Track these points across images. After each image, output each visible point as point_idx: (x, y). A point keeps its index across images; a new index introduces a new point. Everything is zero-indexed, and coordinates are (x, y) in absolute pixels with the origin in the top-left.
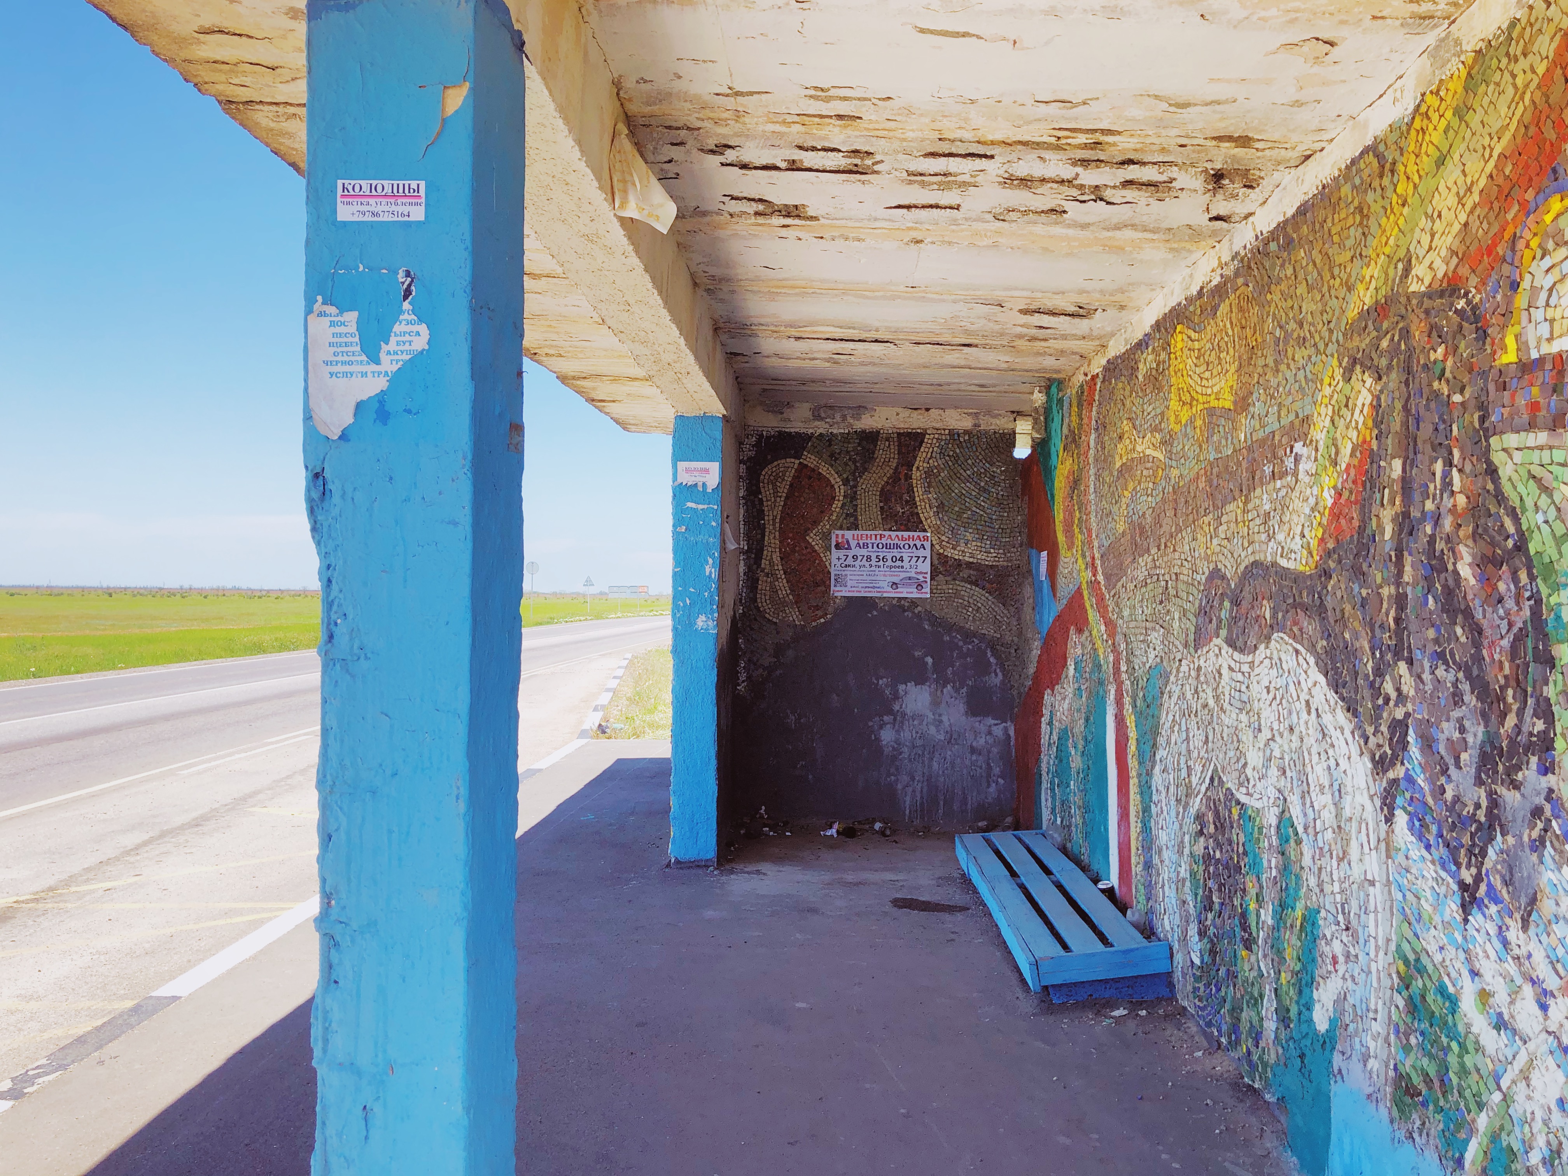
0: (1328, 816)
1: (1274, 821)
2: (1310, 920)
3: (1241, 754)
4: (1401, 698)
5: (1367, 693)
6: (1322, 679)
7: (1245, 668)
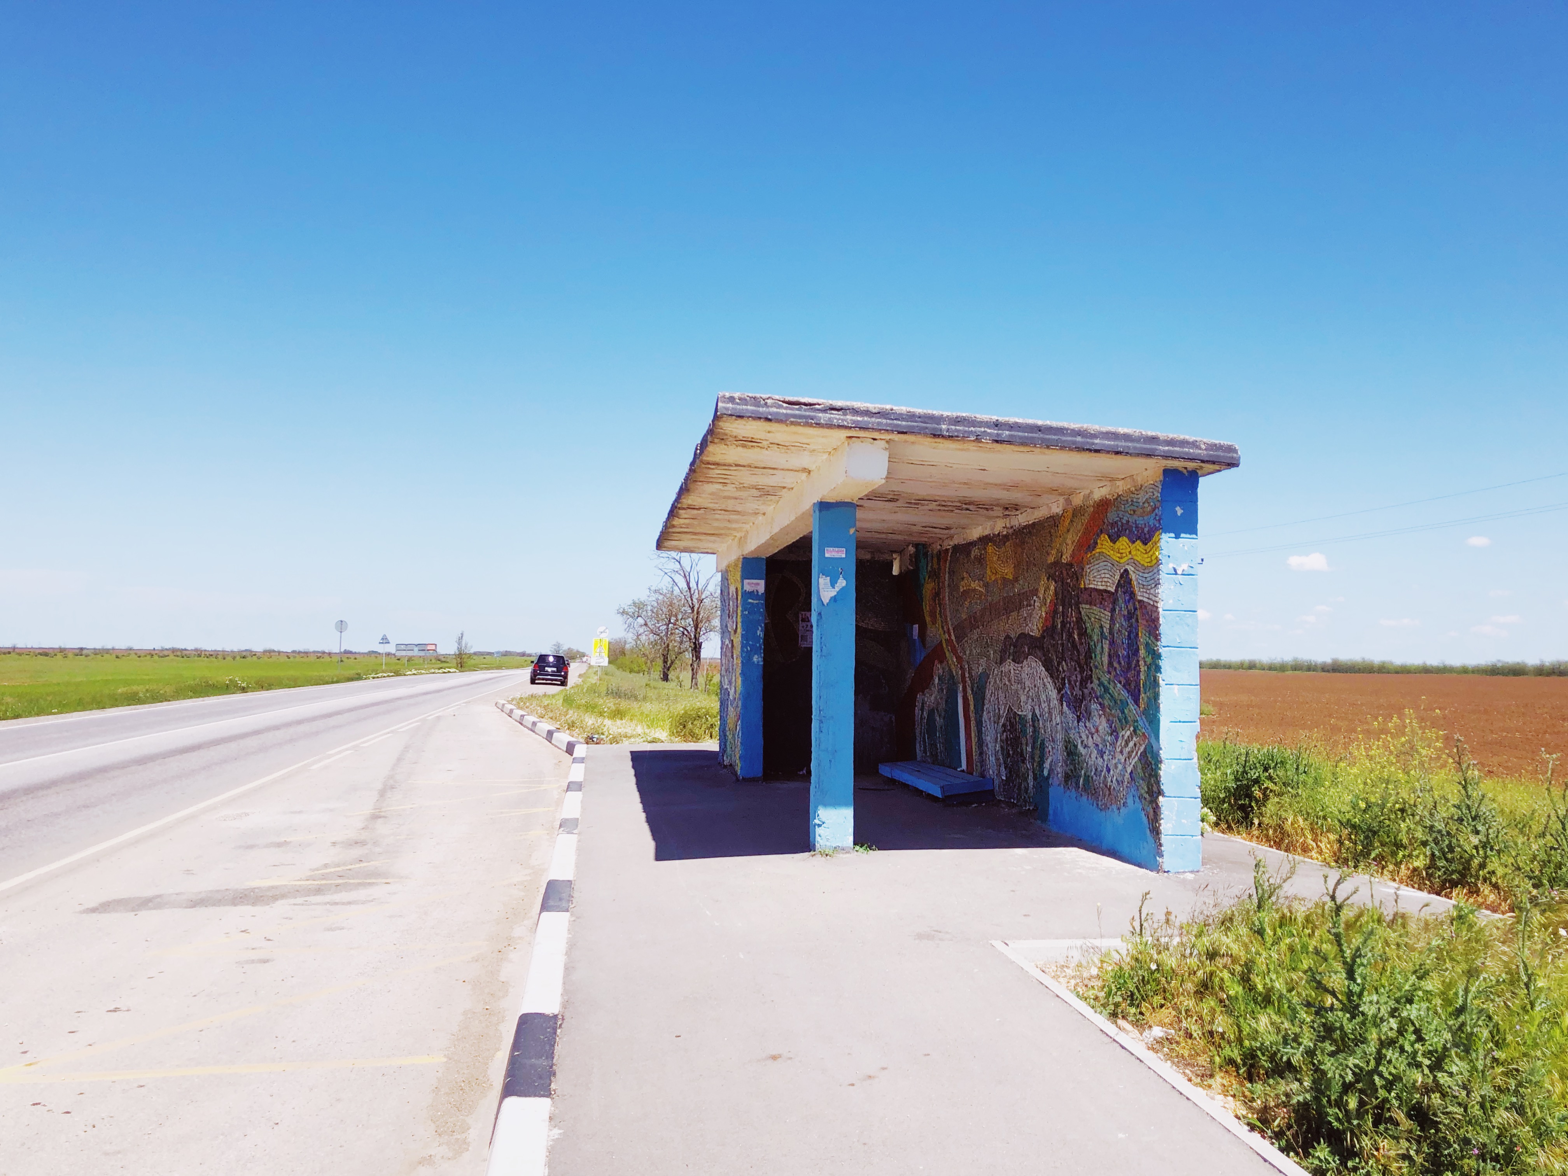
0: (1046, 710)
1: (1030, 717)
2: (1043, 743)
3: (1019, 698)
4: (1064, 671)
5: (1055, 671)
6: (1044, 669)
7: (1020, 669)
